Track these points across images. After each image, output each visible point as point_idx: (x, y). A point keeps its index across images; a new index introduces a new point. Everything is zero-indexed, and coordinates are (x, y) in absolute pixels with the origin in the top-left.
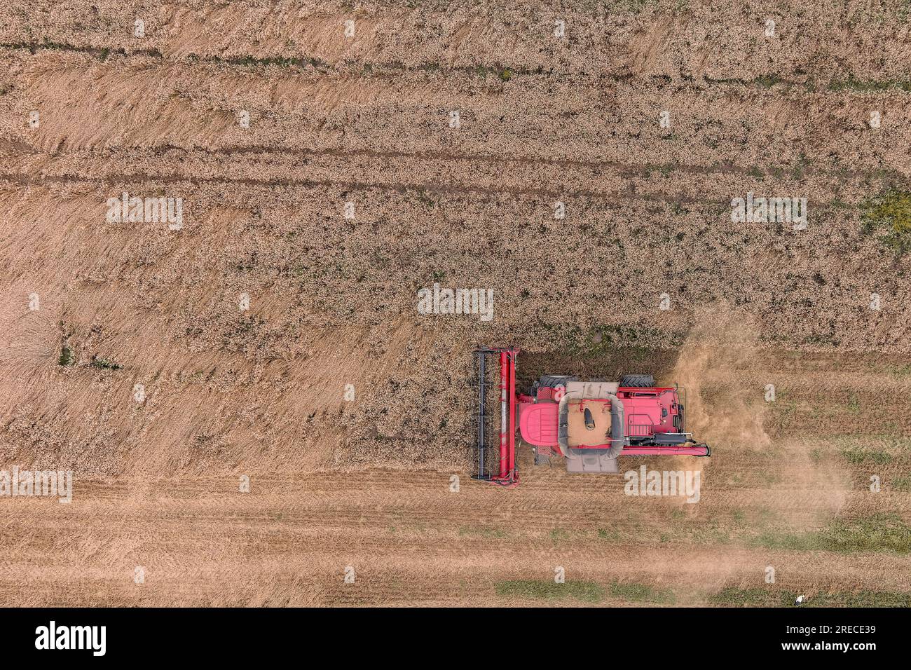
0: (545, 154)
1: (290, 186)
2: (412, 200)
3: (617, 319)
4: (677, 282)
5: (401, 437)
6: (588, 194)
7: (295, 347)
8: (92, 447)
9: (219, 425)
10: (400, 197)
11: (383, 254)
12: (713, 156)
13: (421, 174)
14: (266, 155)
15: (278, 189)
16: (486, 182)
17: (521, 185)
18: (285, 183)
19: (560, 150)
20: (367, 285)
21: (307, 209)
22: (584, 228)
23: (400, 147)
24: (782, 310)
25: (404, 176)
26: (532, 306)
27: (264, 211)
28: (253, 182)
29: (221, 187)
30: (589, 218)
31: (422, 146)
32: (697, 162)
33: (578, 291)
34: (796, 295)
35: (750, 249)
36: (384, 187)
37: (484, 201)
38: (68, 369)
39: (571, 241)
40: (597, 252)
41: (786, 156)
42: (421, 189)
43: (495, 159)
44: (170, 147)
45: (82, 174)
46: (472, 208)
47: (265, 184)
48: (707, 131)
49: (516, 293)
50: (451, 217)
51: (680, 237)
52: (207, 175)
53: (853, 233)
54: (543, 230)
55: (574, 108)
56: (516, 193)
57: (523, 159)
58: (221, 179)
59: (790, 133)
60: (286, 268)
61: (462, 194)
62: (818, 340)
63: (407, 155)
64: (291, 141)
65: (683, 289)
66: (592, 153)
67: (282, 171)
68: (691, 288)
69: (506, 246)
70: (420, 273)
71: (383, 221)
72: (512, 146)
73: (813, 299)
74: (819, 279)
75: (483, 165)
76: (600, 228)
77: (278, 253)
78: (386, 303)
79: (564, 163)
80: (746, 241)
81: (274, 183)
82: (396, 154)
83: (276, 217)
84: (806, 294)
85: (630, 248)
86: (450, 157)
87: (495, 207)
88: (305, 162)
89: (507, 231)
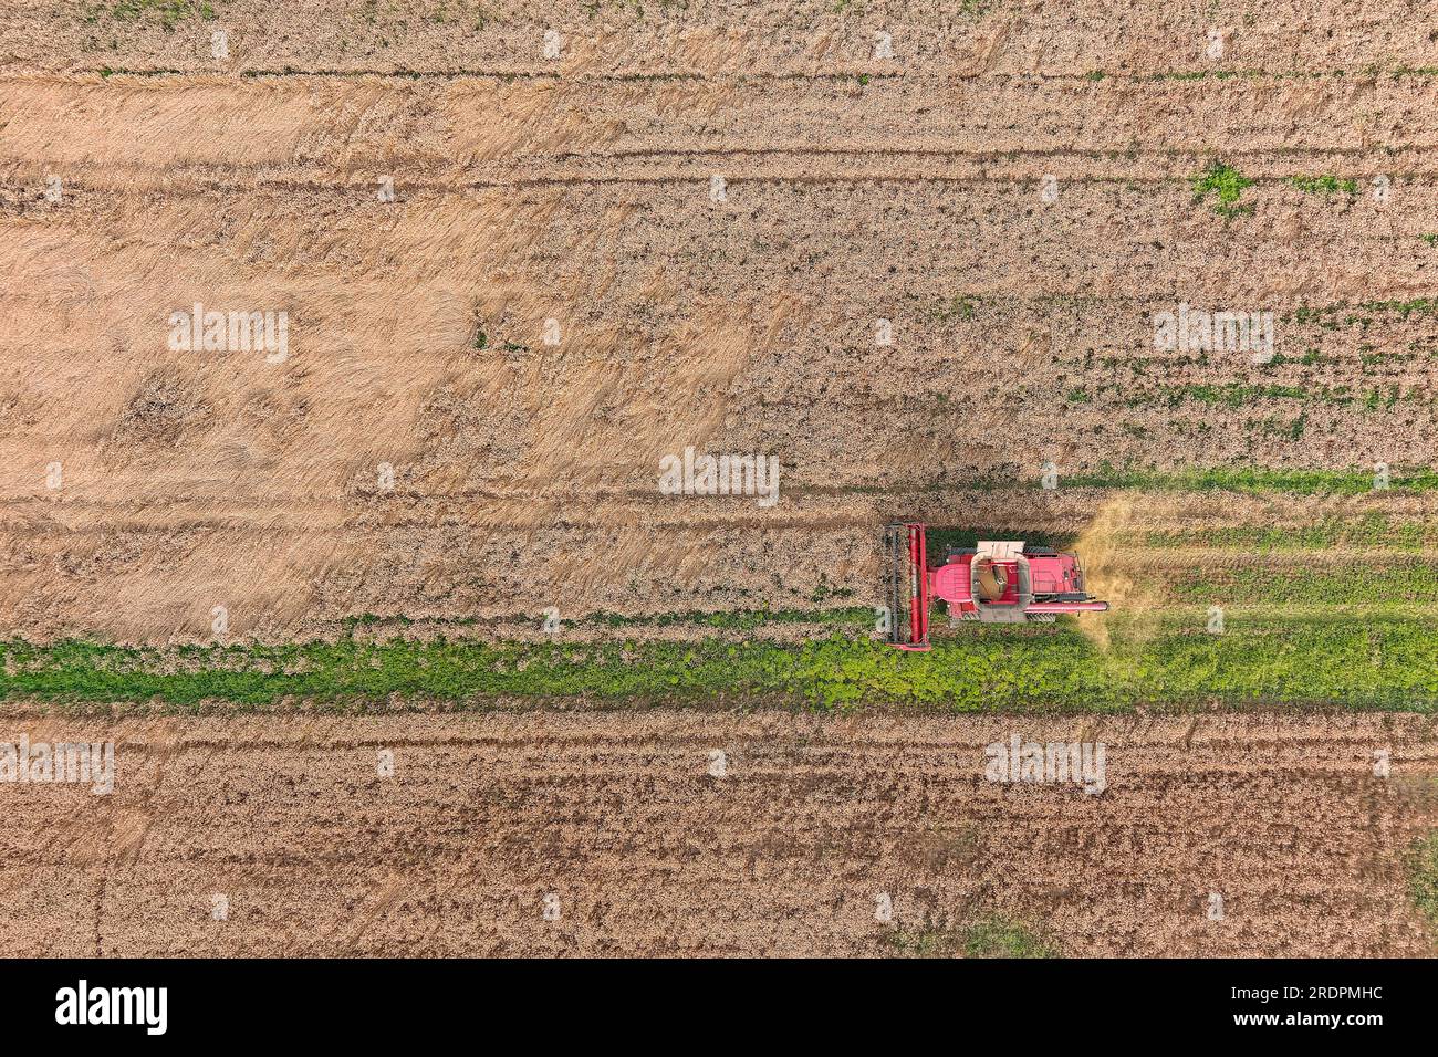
0: (901, 146)
1: (677, 184)
2: (786, 190)
3: (976, 289)
4: (1030, 253)
5: (785, 402)
6: (945, 181)
7: (687, 325)
8: (509, 419)
9: (621, 398)
10: (776, 189)
11: (762, 240)
12: (1054, 142)
13: (794, 168)
14: (656, 158)
15: (668, 186)
16: (851, 173)
17: (883, 174)
18: (672, 181)
19: (915, 143)
20: (749, 267)
21: (692, 204)
22: (942, 209)
23: (774, 145)
24: (1126, 273)
25: (776, 171)
26: (899, 281)
27: (654, 205)
28: (642, 182)
29: (615, 187)
30: (946, 200)
31: (793, 144)
32: (1040, 148)
33: (941, 264)
34: (1137, 260)
35: (1093, 221)
36: (761, 181)
37: (851, 190)
38: (484, 352)
39: (932, 220)
40: (956, 229)
41: (1119, 139)
42: (793, 182)
43: (858, 153)
44: (569, 155)
45: (493, 181)
46: (840, 195)
47: (655, 182)
48: (1046, 120)
49: (883, 270)
50: (822, 204)
51: (1029, 213)
52: (605, 177)
53: (1185, 204)
54: (905, 212)
55: (926, 106)
56: (879, 181)
57: (884, 151)
58: (616, 180)
59: (1121, 120)
60: (676, 255)
61: (830, 185)
62: (1161, 299)
63: (780, 151)
64: (677, 145)
65: (1034, 259)
66: (945, 144)
67: (670, 170)
68: (1043, 258)
69: (873, 228)
70: (797, 254)
71: (760, 210)
72: (873, 142)
73: (1153, 262)
74: (1159, 246)
75: (848, 158)
76: (958, 209)
77: (668, 240)
78: (766, 283)
79: (921, 154)
80: (1089, 214)
81: (663, 182)
82: (769, 152)
83: (666, 211)
84: (1146, 259)
85: (985, 226)
86: (818, 153)
87: (861, 194)
88: (690, 162)
89: (873, 214)
